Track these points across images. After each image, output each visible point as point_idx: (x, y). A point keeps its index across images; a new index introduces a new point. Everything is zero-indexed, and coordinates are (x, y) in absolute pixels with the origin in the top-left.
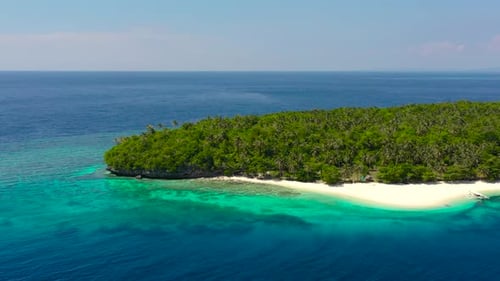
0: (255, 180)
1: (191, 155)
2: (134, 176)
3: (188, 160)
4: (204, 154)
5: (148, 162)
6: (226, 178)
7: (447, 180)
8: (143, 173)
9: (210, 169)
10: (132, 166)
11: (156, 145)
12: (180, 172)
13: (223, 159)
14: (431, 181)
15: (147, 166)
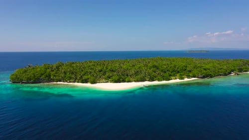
0: (66, 83)
1: (42, 75)
2: (19, 83)
3: (40, 77)
4: (47, 74)
5: (24, 77)
6: (55, 83)
7: (135, 81)
8: (23, 81)
9: (49, 79)
10: (18, 79)
11: (29, 71)
12: (37, 81)
13: (54, 76)
14: (129, 81)
15: (24, 79)
